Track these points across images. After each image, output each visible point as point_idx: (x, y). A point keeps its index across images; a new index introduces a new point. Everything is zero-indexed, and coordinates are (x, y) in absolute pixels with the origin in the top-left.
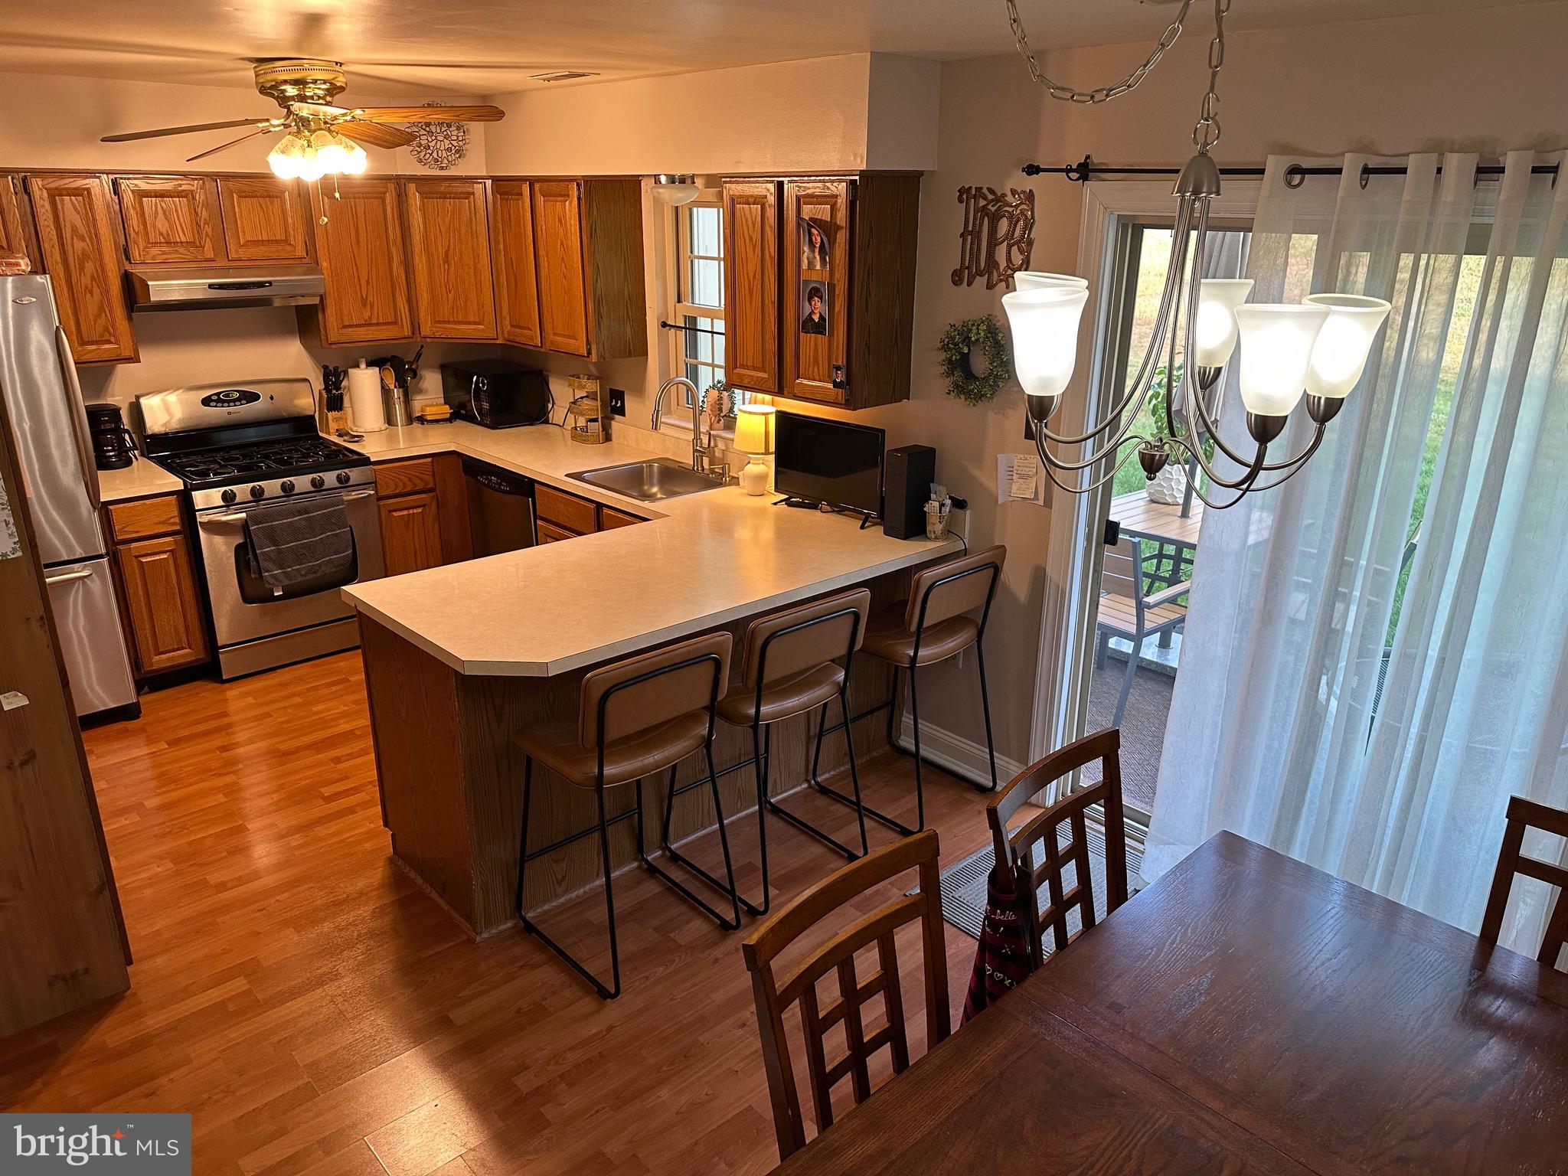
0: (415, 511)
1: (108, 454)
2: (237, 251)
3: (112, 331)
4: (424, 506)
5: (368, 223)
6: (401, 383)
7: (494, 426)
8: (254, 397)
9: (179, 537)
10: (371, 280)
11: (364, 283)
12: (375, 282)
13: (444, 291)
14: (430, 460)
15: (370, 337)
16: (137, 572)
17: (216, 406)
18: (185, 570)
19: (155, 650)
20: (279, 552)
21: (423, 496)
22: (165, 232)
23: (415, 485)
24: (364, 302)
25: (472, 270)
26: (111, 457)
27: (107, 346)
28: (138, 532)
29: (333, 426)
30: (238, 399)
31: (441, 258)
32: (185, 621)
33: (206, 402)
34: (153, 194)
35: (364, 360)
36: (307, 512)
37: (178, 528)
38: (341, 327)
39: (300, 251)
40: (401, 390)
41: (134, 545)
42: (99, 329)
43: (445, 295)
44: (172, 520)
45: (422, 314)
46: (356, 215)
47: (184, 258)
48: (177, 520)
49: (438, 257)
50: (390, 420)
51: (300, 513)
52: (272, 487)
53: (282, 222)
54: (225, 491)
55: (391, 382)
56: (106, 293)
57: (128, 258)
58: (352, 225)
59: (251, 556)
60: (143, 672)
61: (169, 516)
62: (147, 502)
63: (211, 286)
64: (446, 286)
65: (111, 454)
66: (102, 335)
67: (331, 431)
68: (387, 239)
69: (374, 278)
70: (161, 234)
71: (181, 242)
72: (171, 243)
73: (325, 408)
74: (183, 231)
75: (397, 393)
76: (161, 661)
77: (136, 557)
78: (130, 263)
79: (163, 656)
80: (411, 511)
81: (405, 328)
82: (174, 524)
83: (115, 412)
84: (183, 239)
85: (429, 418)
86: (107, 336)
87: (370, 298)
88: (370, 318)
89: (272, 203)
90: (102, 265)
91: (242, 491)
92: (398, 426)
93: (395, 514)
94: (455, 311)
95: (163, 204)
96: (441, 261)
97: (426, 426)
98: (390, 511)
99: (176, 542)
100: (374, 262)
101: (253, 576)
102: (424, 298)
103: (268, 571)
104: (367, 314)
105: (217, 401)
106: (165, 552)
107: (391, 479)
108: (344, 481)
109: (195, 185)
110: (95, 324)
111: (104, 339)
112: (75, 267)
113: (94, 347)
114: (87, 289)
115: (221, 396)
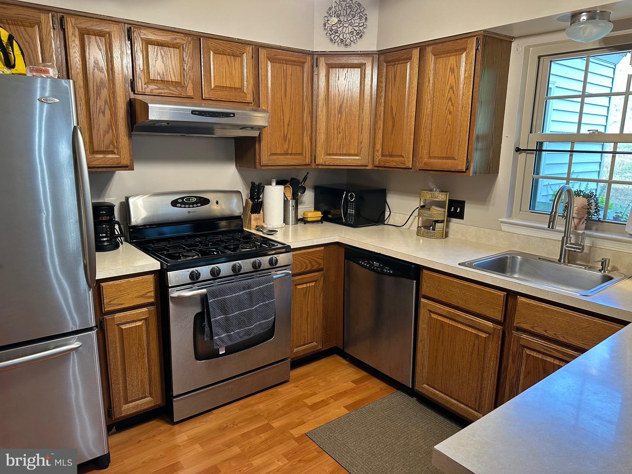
0: (310, 285)
1: (102, 239)
2: (208, 92)
3: (116, 144)
4: (316, 281)
5: (292, 83)
6: (295, 197)
7: (354, 226)
8: (206, 202)
9: (152, 308)
10: (290, 123)
11: (286, 124)
12: (292, 126)
13: (336, 133)
14: (323, 248)
15: (286, 163)
16: (118, 337)
17: (180, 207)
18: (154, 334)
19: (124, 400)
20: (227, 319)
21: (316, 274)
22: (161, 73)
23: (313, 266)
24: (285, 138)
25: (357, 118)
26: (104, 241)
27: (111, 156)
28: (122, 304)
29: (254, 223)
30: (196, 203)
31: (336, 109)
32: (149, 375)
33: (174, 203)
34: (156, 44)
35: (275, 180)
36: (249, 288)
37: (152, 300)
38: (269, 154)
39: (249, 98)
40: (294, 201)
41: (117, 315)
42: (107, 142)
43: (336, 136)
44: (149, 294)
45: (319, 149)
46: (286, 76)
47: (173, 94)
48: (152, 294)
49: (335, 109)
50: (285, 221)
51: (244, 289)
52: (225, 268)
53: (240, 76)
54: (193, 272)
55: (289, 196)
56: (114, 115)
57: (133, 90)
58: (283, 83)
59: (206, 323)
60: (113, 419)
61: (146, 292)
62: (132, 280)
63: (193, 112)
64: (337, 129)
65: (105, 239)
66: (108, 147)
67: (252, 227)
68: (303, 96)
69: (293, 122)
70: (159, 74)
71: (172, 82)
72: (165, 81)
73: (250, 211)
74: (174, 74)
75: (291, 203)
76: (128, 409)
77: (118, 325)
78: (134, 93)
79: (130, 404)
80: (308, 285)
81: (307, 158)
82: (150, 297)
83: (111, 208)
84: (174, 80)
85: (309, 220)
86: (111, 148)
87: (289, 136)
88: (287, 150)
89: (235, 60)
90: (114, 93)
91: (205, 271)
92: (289, 225)
93: (299, 287)
94: (342, 146)
95: (162, 52)
96: (336, 112)
97: (307, 225)
98: (296, 285)
99: (149, 312)
100: (294, 110)
101: (206, 339)
102: (321, 137)
103: (218, 335)
104: (286, 147)
105: (181, 203)
106: (141, 320)
107: (299, 262)
108: (273, 263)
109: (186, 40)
110: (104, 138)
111: (109, 150)
112: (94, 92)
113: (101, 156)
114: (100, 109)
115: (184, 200)
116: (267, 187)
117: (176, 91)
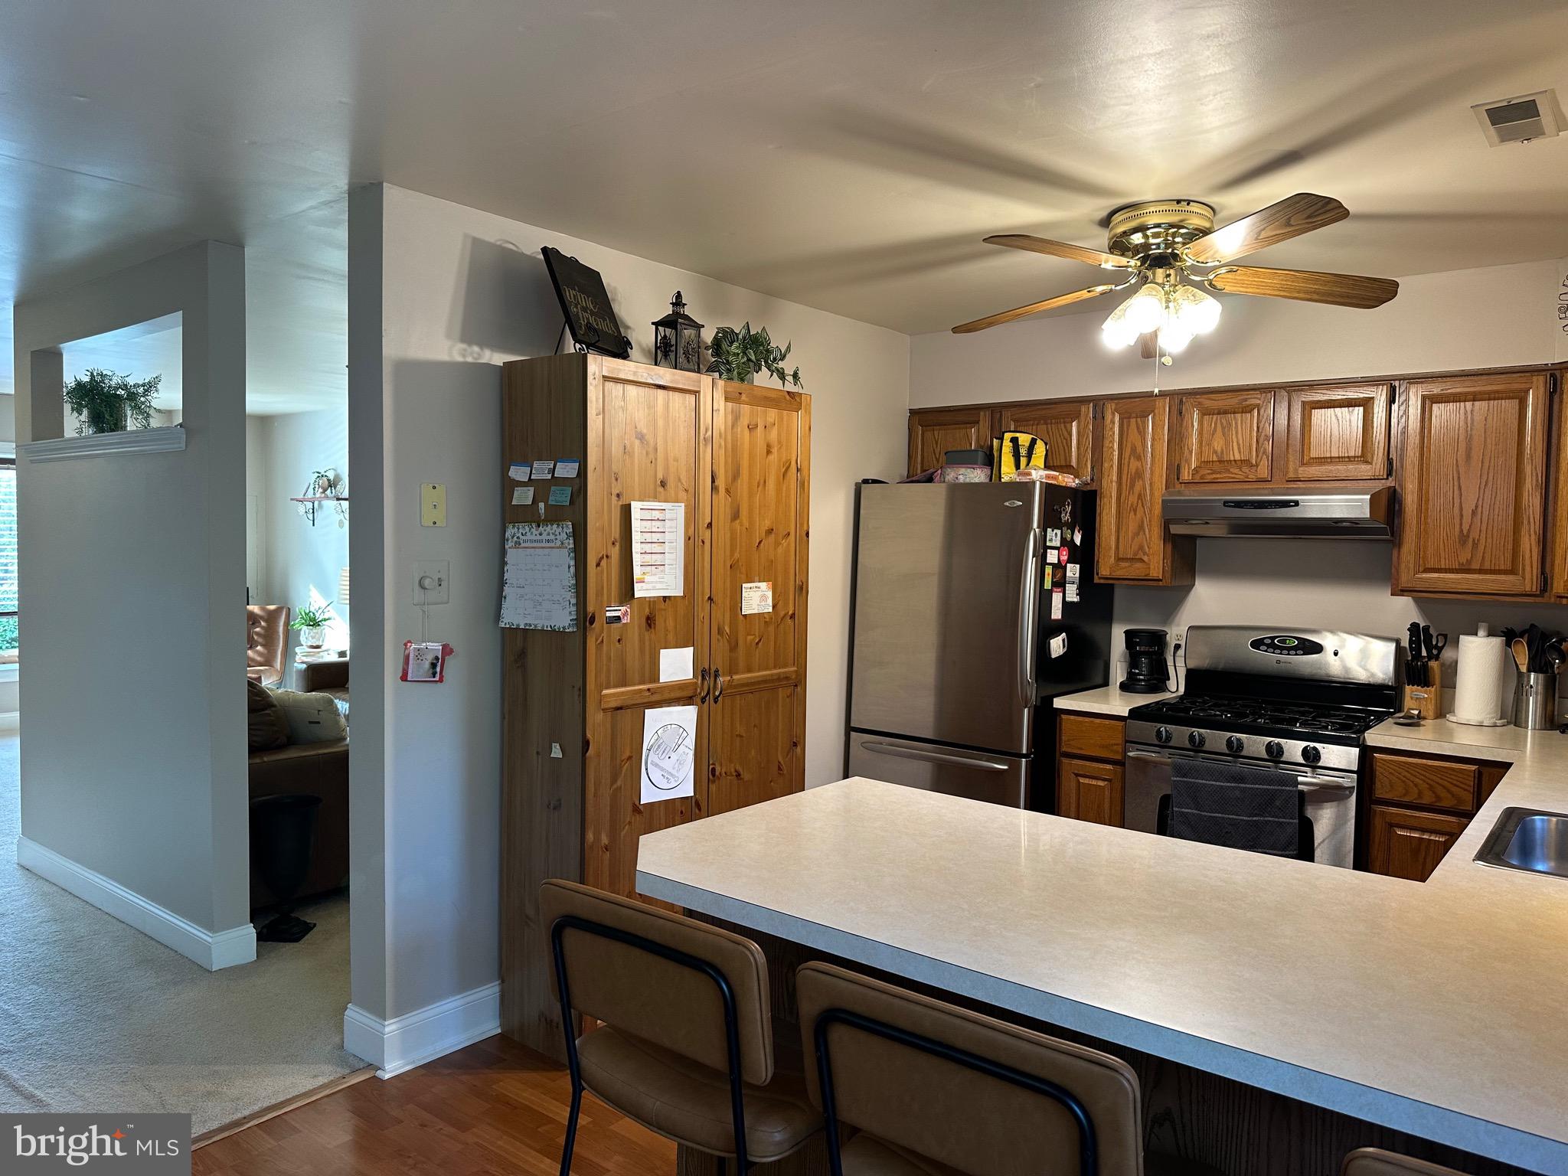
3: (1147, 550)
4: (1449, 834)
8: (1316, 649)
9: (1118, 768)
10: (1480, 510)
12: (1487, 512)
14: (1472, 768)
16: (1074, 791)
17: (1265, 651)
22: (1218, 451)
24: (1464, 539)
26: (1140, 680)
27: (1138, 565)
28: (1081, 749)
29: (1410, 704)
33: (1257, 644)
34: (1216, 411)
35: (1485, 625)
37: (1119, 757)
38: (1421, 569)
39: (1378, 471)
41: (1077, 762)
42: (1135, 547)
44: (1115, 747)
45: (1558, 561)
47: (1233, 478)
52: (1215, 738)
54: (1161, 729)
55: (1523, 663)
56: (1149, 511)
57: (1178, 478)
61: (1114, 742)
62: (1098, 721)
63: (1225, 504)
66: (1136, 554)
68: (1520, 453)
70: (1215, 452)
71: (1235, 461)
72: (1224, 461)
74: (1239, 449)
77: (1077, 775)
78: (1180, 482)
80: (1428, 836)
81: (1532, 581)
82: (1116, 752)
86: (1141, 555)
88: (1469, 562)
89: (1350, 412)
90: (1151, 484)
91: (1179, 734)
93: (1401, 832)
95: (1224, 421)
98: (1392, 825)
99: (1115, 772)
100: (1491, 484)
104: (1464, 556)
105: (1268, 646)
106: (1104, 780)
107: (1399, 779)
108: (1312, 758)
109: (1262, 399)
110: (1132, 542)
111: (1137, 557)
112: (1127, 485)
113: (1127, 564)
114: (1132, 505)
115: (1276, 641)
116: (1465, 640)
117: (1240, 473)
